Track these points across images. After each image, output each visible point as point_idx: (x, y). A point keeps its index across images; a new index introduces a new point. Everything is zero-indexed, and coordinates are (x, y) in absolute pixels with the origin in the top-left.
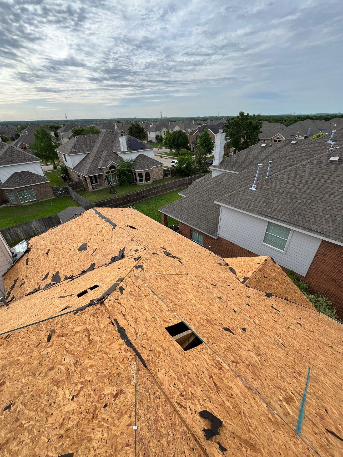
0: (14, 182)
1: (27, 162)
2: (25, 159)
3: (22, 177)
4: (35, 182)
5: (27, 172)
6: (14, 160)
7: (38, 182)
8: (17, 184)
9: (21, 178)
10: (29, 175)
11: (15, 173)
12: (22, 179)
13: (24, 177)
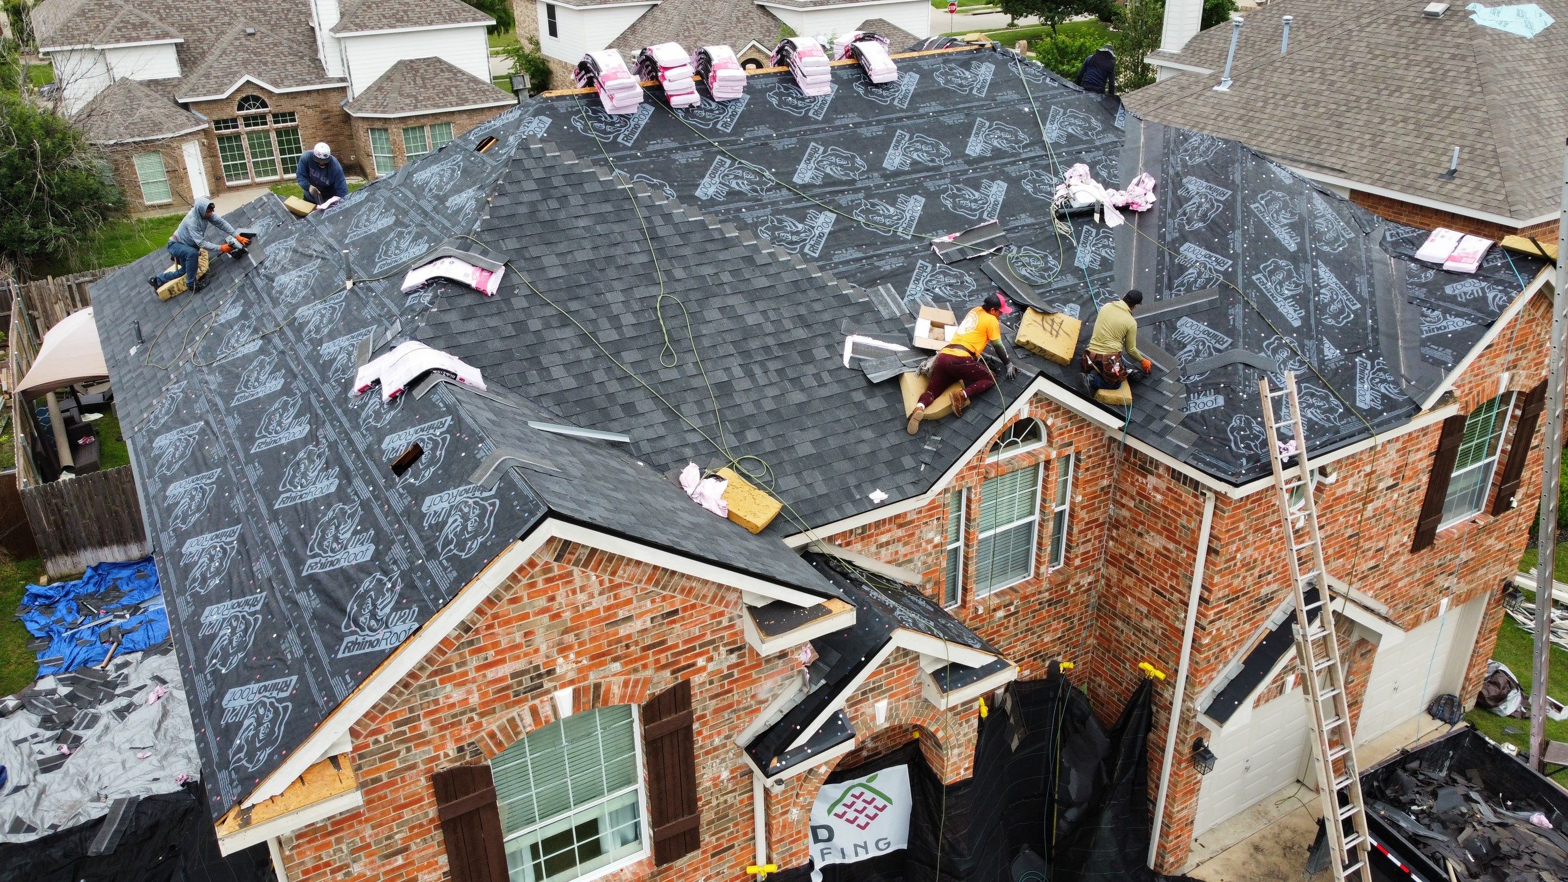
0: (401, 95)
1: (445, 22)
2: (440, 13)
3: (423, 79)
4: (466, 101)
5: (438, 60)
6: (405, 12)
7: (475, 102)
8: (408, 101)
9: (419, 81)
10: (447, 75)
11: (400, 62)
12: (424, 87)
13: (431, 79)
